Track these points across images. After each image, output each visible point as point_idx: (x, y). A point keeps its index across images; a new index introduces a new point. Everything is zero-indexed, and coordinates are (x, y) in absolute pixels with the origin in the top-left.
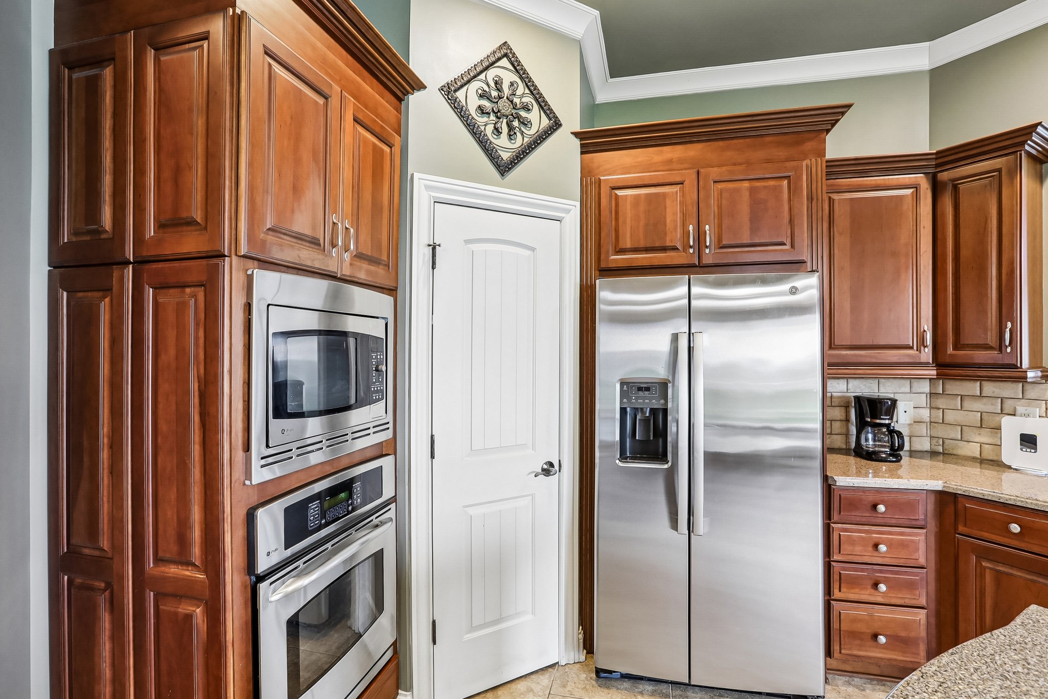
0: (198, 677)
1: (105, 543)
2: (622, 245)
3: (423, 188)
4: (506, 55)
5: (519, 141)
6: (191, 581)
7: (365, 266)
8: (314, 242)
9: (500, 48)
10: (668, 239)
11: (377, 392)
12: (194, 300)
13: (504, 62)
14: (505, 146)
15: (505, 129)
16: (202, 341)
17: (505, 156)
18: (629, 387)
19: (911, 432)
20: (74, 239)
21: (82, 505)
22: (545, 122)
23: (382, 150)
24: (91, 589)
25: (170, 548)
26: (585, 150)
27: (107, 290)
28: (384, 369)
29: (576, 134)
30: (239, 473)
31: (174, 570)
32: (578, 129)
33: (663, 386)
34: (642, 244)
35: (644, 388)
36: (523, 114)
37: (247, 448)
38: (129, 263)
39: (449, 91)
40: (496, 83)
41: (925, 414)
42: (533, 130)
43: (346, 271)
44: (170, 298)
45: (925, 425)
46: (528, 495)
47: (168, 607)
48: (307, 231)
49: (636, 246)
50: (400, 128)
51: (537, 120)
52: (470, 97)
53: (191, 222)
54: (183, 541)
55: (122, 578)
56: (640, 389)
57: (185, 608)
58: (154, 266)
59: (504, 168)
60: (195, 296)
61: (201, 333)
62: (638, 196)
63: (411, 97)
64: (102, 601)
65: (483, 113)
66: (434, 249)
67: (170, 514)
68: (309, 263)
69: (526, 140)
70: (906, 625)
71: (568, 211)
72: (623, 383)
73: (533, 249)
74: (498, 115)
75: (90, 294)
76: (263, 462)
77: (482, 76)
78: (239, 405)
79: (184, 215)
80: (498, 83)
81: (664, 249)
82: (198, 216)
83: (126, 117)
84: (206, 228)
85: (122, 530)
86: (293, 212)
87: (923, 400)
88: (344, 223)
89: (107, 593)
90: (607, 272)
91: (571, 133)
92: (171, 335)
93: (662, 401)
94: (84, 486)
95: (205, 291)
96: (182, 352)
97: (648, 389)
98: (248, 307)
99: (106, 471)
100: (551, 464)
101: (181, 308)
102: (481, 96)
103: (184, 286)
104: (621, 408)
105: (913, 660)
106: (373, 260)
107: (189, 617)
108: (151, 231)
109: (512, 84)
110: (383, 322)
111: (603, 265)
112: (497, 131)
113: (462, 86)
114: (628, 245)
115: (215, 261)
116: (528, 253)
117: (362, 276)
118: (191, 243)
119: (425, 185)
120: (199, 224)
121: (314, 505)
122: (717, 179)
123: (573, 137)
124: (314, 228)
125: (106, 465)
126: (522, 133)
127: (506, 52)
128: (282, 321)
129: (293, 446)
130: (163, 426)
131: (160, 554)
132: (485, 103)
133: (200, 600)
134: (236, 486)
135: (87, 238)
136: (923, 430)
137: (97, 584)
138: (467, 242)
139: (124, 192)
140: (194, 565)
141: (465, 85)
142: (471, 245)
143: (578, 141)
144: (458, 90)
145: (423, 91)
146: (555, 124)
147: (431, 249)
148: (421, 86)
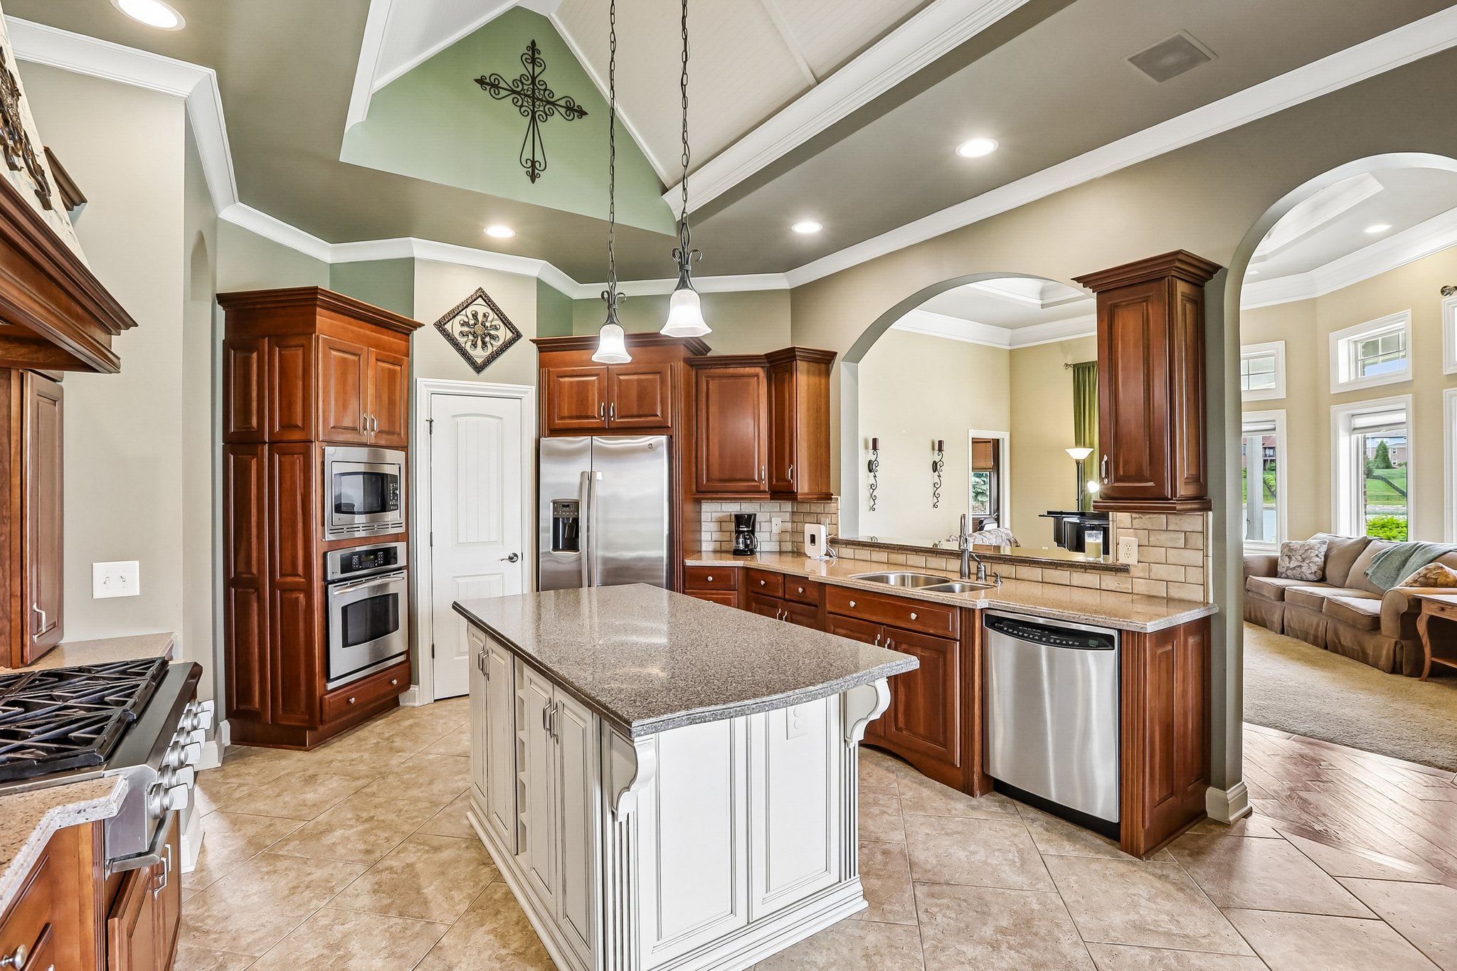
0: (301, 625)
1: (255, 570)
2: (562, 415)
3: (424, 387)
4: (481, 296)
5: (490, 350)
6: (298, 583)
7: (385, 436)
8: (354, 429)
9: (477, 291)
10: (589, 411)
11: (394, 505)
12: (298, 461)
13: (480, 301)
14: (479, 354)
15: (479, 343)
16: (302, 478)
17: (479, 361)
18: (557, 505)
19: (780, 539)
20: (237, 430)
21: (242, 554)
22: (509, 335)
23: (394, 370)
24: (248, 593)
25: (288, 569)
26: (541, 350)
27: (255, 454)
28: (398, 492)
29: (533, 341)
30: (319, 535)
31: (289, 579)
32: (535, 338)
33: (576, 504)
34: (574, 414)
35: (566, 505)
36: (493, 332)
37: (323, 525)
38: (266, 443)
39: (440, 326)
40: (473, 315)
41: (789, 526)
42: (500, 342)
43: (373, 441)
44: (287, 459)
45: (788, 534)
46: (500, 574)
47: (287, 595)
48: (350, 425)
49: (571, 415)
50: (408, 353)
51: (504, 334)
52: (455, 327)
53: (297, 427)
54: (294, 564)
55: (264, 585)
56: (564, 506)
57: (295, 595)
58: (278, 444)
59: (479, 368)
60: (298, 458)
61: (302, 475)
62: (572, 382)
63: (415, 332)
64: (254, 597)
65: (463, 335)
66: (431, 422)
67: (288, 553)
68: (351, 440)
69: (495, 349)
71: (526, 393)
72: (555, 502)
73: (501, 419)
74: (475, 335)
75: (245, 456)
76: (330, 532)
77: (463, 312)
78: (319, 506)
79: (294, 423)
80: (475, 316)
81: (588, 417)
82: (300, 424)
83: (264, 377)
84: (304, 429)
85: (264, 564)
86: (343, 417)
87: (788, 517)
88: (370, 416)
89: (256, 593)
90: (555, 432)
91: (530, 340)
92: (288, 476)
93: (576, 513)
94: (244, 545)
95: (304, 457)
96: (293, 483)
97: (568, 506)
98: (323, 463)
99: (255, 538)
100: (516, 555)
101: (293, 464)
102: (462, 325)
103: (293, 454)
104: (554, 519)
106: (388, 433)
107: (297, 599)
108: (277, 429)
109: (484, 315)
110: (398, 466)
111: (551, 427)
112: (475, 345)
113: (449, 321)
114: (566, 414)
115: (308, 444)
116: (496, 421)
117: (383, 442)
118: (296, 436)
119: (424, 385)
120: (299, 427)
121: (355, 557)
122: (618, 373)
123: (531, 342)
124: (354, 423)
125: (255, 535)
126: (492, 344)
127: (481, 294)
128: (338, 469)
129: (345, 527)
130: (284, 515)
131: (283, 572)
132: (466, 329)
133: (302, 590)
134: (319, 540)
135: (244, 430)
136: (788, 537)
137: (250, 590)
138: (453, 416)
139: (263, 411)
140: (299, 576)
141: (451, 319)
142: (456, 419)
143: (535, 345)
144: (446, 323)
145: (423, 328)
146: (517, 336)
147: (429, 422)
148: (421, 325)
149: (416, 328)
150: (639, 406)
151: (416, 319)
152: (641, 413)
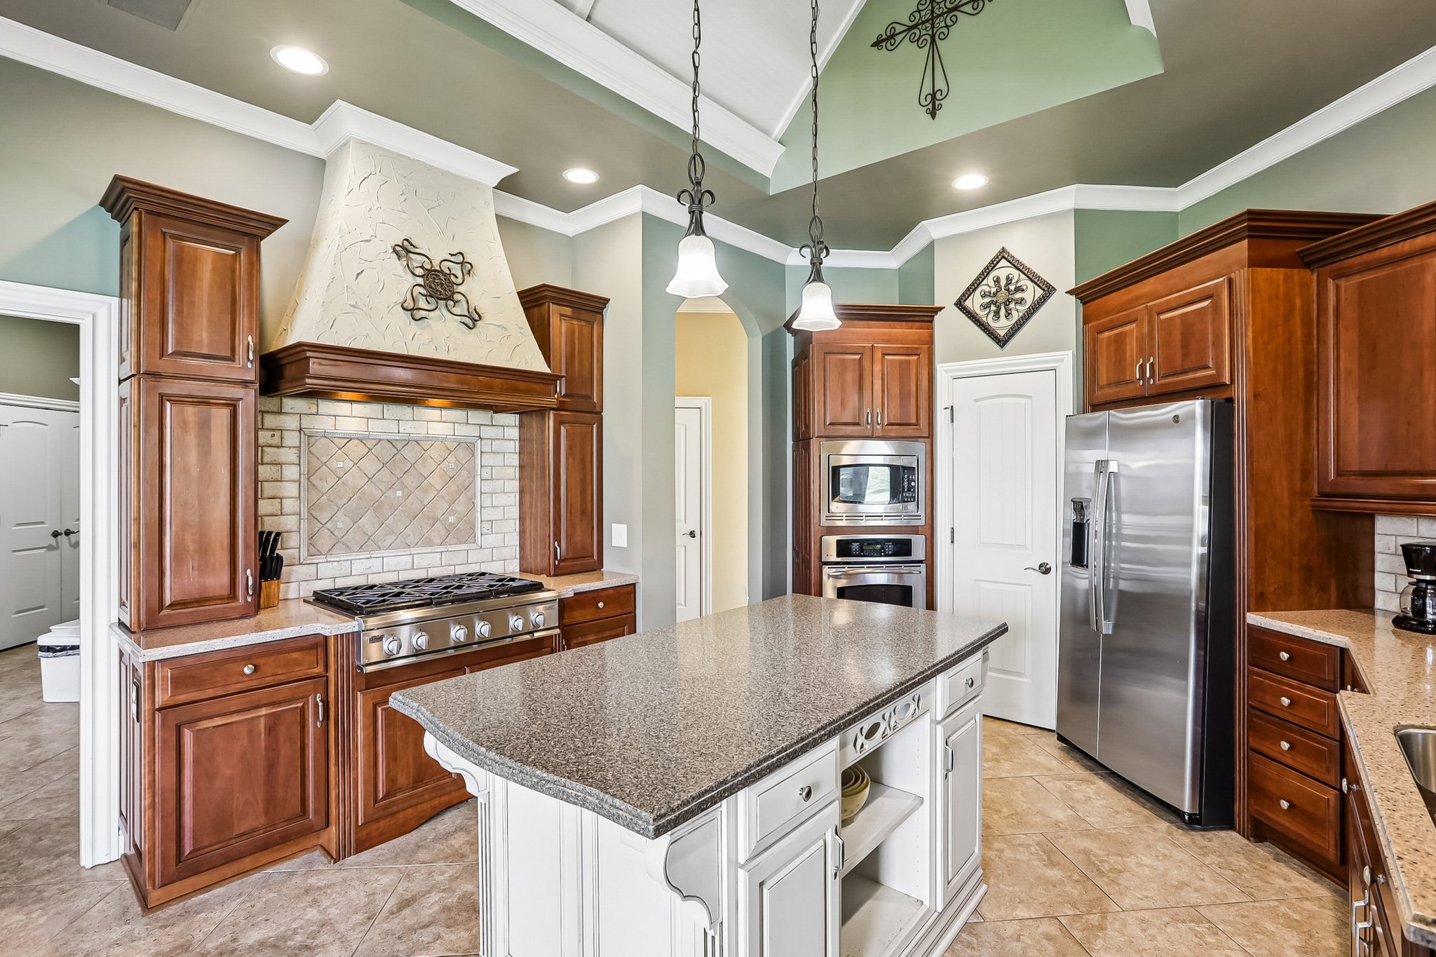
2: (1101, 383)
3: (943, 372)
4: (1003, 257)
5: (1015, 318)
9: (999, 252)
10: (1127, 373)
11: (909, 497)
12: (807, 456)
13: (1004, 263)
14: (1002, 325)
15: (1003, 312)
17: (1002, 333)
22: (1039, 293)
23: (908, 361)
26: (1081, 301)
28: (914, 484)
29: (1070, 292)
32: (1072, 287)
34: (1112, 379)
36: (1018, 296)
39: (960, 304)
40: (995, 282)
42: (1028, 305)
43: (879, 434)
44: (805, 453)
48: (850, 420)
49: (1109, 382)
51: (1032, 294)
52: (975, 302)
53: (807, 426)
59: (1001, 342)
63: (936, 317)
65: (985, 308)
66: (952, 409)
69: (1021, 314)
70: (1315, 800)
71: (1062, 360)
72: (1073, 501)
73: (1031, 397)
74: (997, 304)
77: (985, 282)
79: (806, 423)
80: (997, 282)
81: (1126, 383)
88: (875, 410)
90: (1095, 407)
91: (1066, 293)
95: (808, 451)
98: (820, 457)
100: (1047, 566)
102: (984, 296)
103: (806, 449)
105: (1320, 843)
106: (901, 424)
108: (803, 428)
109: (1008, 277)
110: (915, 457)
111: (1092, 401)
112: (997, 316)
113: (969, 296)
114: (1105, 383)
115: (809, 440)
116: (1025, 399)
117: (892, 435)
119: (945, 371)
122: (1158, 310)
123: (1068, 295)
126: (1017, 310)
127: (1004, 255)
132: (987, 300)
135: (797, 431)
138: (976, 401)
141: (971, 294)
142: (978, 403)
143: (1073, 298)
144: (966, 299)
145: (943, 311)
146: (1049, 290)
147: (948, 411)
148: (940, 309)
149: (936, 313)
150: (1185, 356)
151: (937, 304)
152: (1186, 366)
